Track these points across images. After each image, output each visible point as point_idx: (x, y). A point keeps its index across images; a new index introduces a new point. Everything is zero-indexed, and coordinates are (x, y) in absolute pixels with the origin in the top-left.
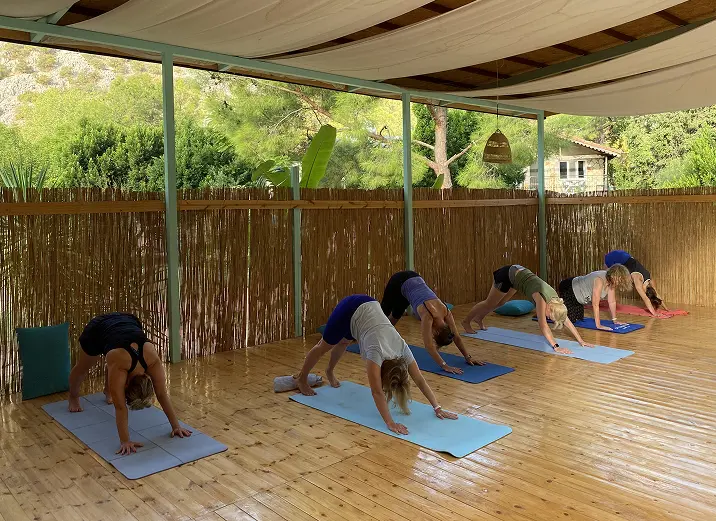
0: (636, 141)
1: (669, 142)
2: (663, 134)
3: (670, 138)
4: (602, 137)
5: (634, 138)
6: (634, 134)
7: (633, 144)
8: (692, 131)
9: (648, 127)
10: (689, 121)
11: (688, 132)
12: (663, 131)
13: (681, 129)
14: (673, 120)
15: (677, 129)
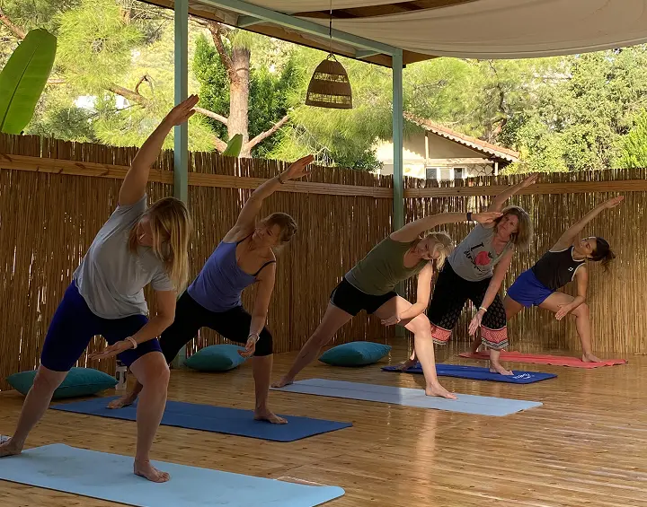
0: (542, 144)
1: (589, 145)
2: (580, 133)
3: (591, 139)
4: (490, 136)
5: (538, 138)
6: (538, 131)
7: (536, 149)
8: (623, 131)
9: (558, 123)
10: (619, 116)
11: (618, 132)
12: (581, 129)
13: (608, 128)
14: (596, 112)
15: (601, 126)
